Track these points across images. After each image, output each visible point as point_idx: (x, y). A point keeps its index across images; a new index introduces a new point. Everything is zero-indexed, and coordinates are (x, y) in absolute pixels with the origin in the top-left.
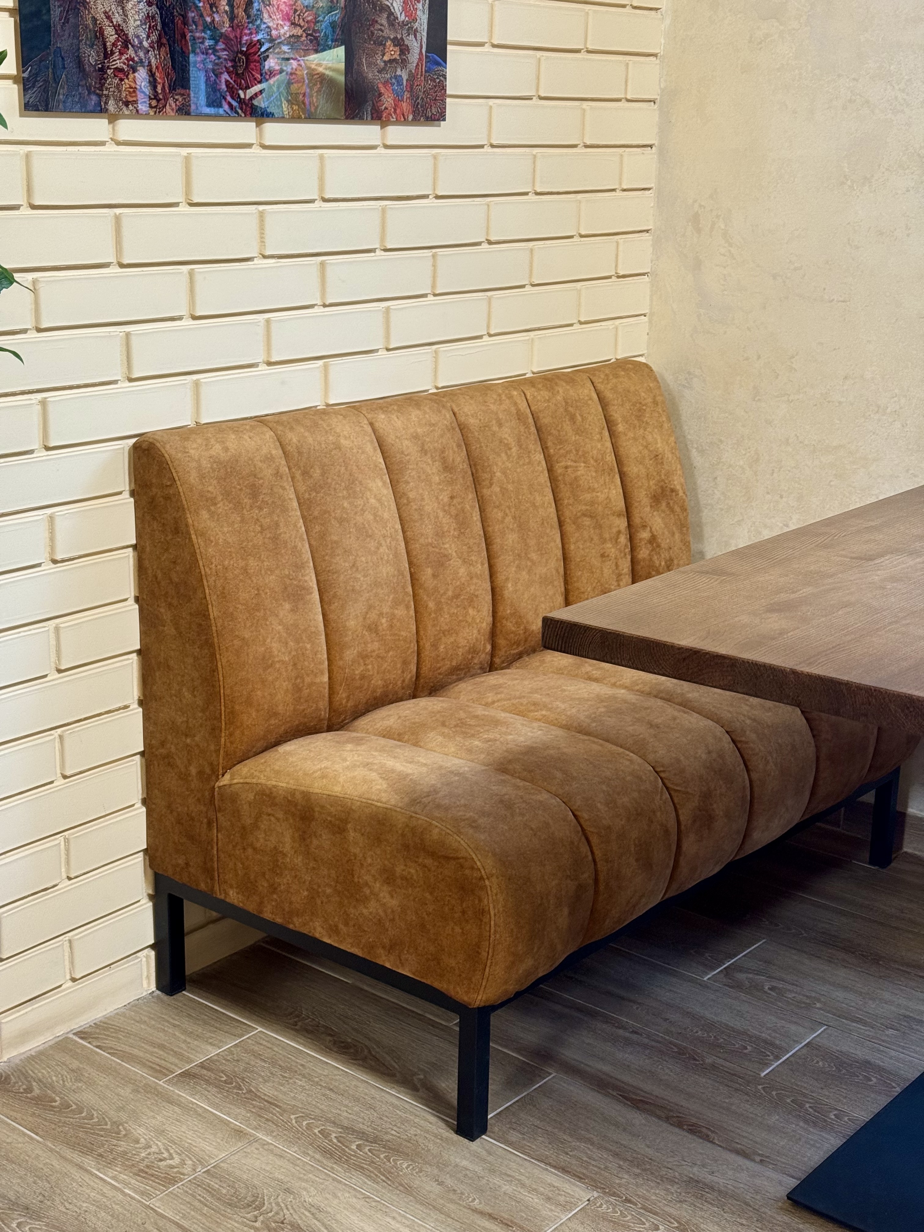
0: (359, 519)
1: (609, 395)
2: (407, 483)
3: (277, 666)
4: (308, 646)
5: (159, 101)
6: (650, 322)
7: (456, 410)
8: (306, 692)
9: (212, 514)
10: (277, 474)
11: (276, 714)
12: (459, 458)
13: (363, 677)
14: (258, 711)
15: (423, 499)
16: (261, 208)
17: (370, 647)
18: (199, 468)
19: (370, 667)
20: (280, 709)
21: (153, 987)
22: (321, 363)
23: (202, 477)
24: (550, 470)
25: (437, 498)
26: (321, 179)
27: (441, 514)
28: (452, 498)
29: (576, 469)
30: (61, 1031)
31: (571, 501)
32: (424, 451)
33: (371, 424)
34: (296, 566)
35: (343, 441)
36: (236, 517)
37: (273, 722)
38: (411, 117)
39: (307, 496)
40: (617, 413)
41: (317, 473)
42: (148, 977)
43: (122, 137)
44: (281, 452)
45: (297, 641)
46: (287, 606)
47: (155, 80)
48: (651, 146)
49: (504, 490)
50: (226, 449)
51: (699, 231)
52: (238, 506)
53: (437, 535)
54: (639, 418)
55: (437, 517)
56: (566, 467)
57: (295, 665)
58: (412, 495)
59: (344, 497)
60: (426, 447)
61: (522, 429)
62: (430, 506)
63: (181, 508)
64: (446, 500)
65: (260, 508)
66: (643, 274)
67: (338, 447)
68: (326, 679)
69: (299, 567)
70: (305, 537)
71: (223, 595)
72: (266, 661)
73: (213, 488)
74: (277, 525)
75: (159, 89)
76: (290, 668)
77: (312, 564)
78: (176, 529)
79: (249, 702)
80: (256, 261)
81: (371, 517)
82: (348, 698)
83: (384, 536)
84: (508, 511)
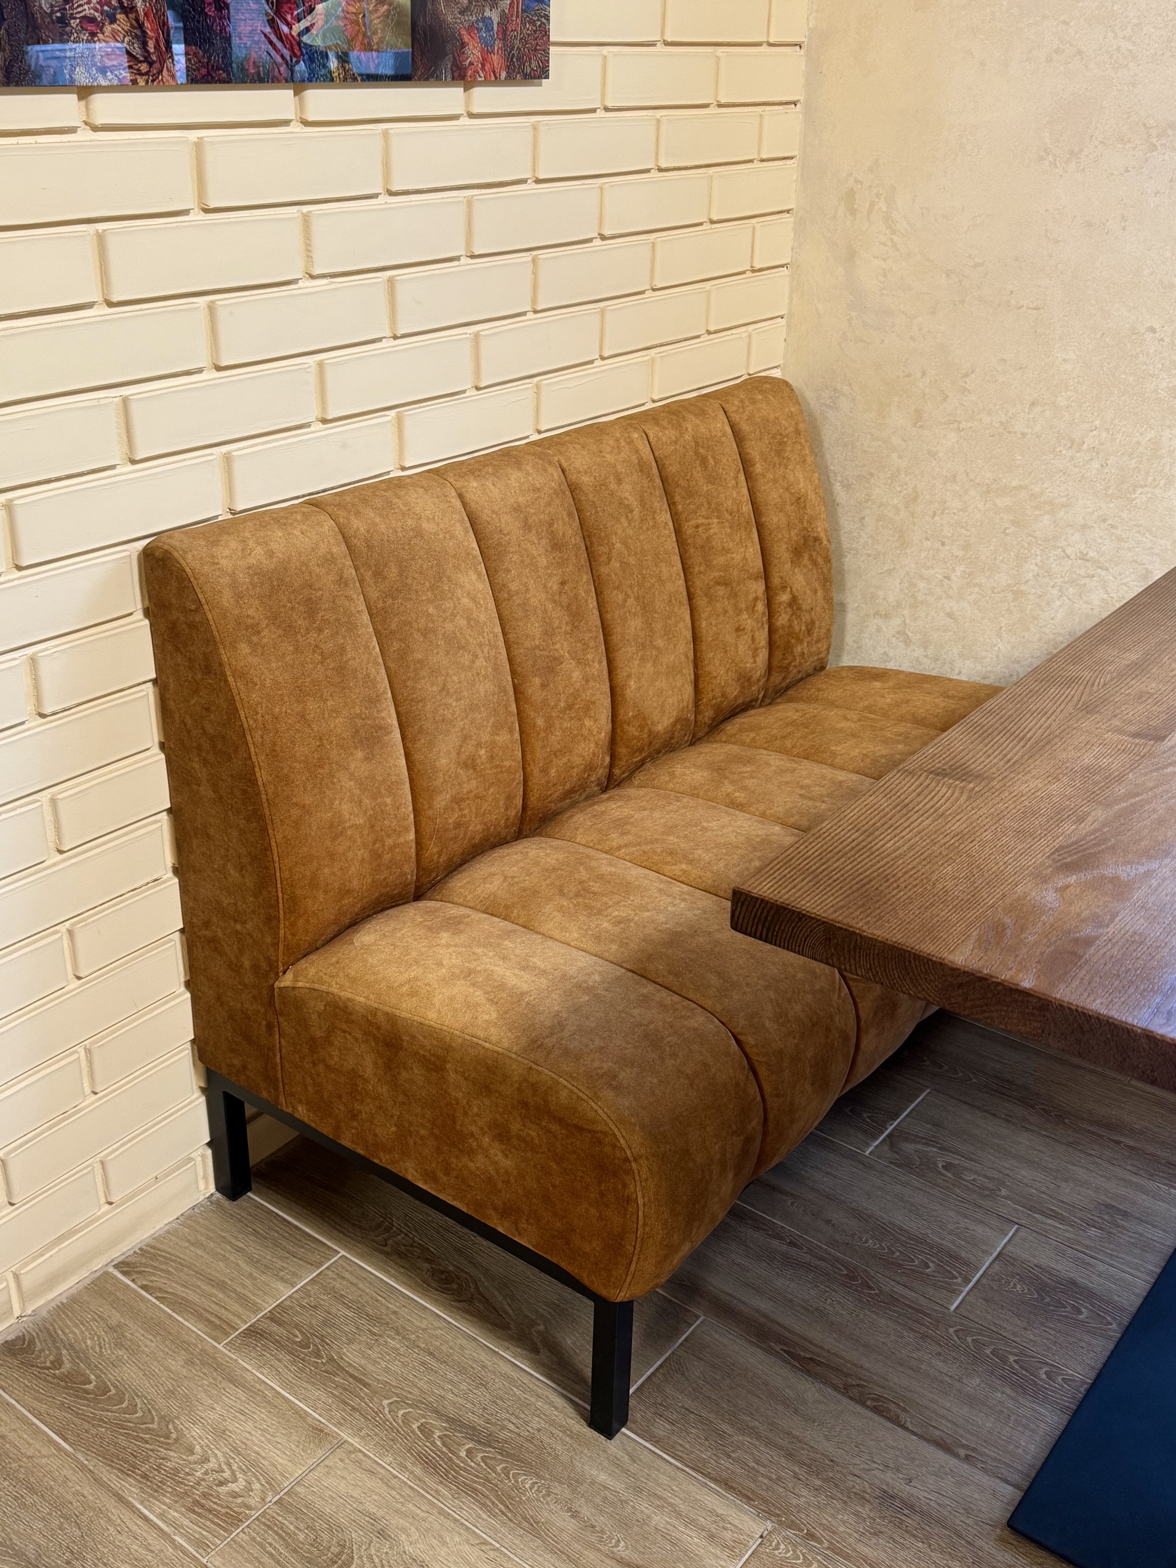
0: (449, 626)
1: (745, 427)
2: (508, 571)
3: (349, 832)
4: (389, 801)
5: (151, 64)
6: (788, 325)
7: (565, 465)
8: (387, 857)
9: (254, 647)
10: (342, 581)
11: (349, 892)
12: (569, 530)
13: (458, 825)
14: (326, 892)
15: (528, 590)
16: (305, 209)
17: (466, 788)
18: (234, 585)
19: (466, 811)
20: (355, 884)
21: (212, 1189)
22: (393, 413)
23: (239, 596)
24: (678, 531)
25: (545, 587)
26: (387, 165)
27: (550, 606)
28: (563, 583)
29: (708, 527)
30: (98, 1265)
31: (702, 569)
32: (527, 527)
33: (461, 496)
34: (370, 701)
35: (425, 525)
36: (287, 647)
37: (345, 901)
38: (504, 75)
39: (380, 605)
40: (755, 450)
41: (392, 572)
42: (205, 1178)
43: (99, 121)
44: (344, 548)
45: (374, 797)
46: (360, 754)
47: (144, 33)
48: (795, 103)
49: (624, 565)
50: (270, 554)
51: (853, 212)
52: (290, 630)
53: (546, 634)
54: (779, 453)
55: (545, 611)
56: (697, 527)
57: (372, 827)
58: (513, 587)
59: (429, 601)
60: (530, 521)
61: (645, 483)
62: (537, 597)
63: (210, 641)
64: (555, 587)
65: (320, 630)
66: (782, 266)
67: (419, 533)
68: (412, 836)
69: (374, 701)
70: (380, 660)
71: (273, 755)
72: (335, 829)
73: (254, 611)
74: (343, 649)
75: (151, 45)
76: (366, 832)
77: (390, 695)
78: (207, 667)
79: (314, 884)
80: (301, 284)
81: (463, 623)
82: (440, 853)
83: (480, 645)
84: (629, 592)
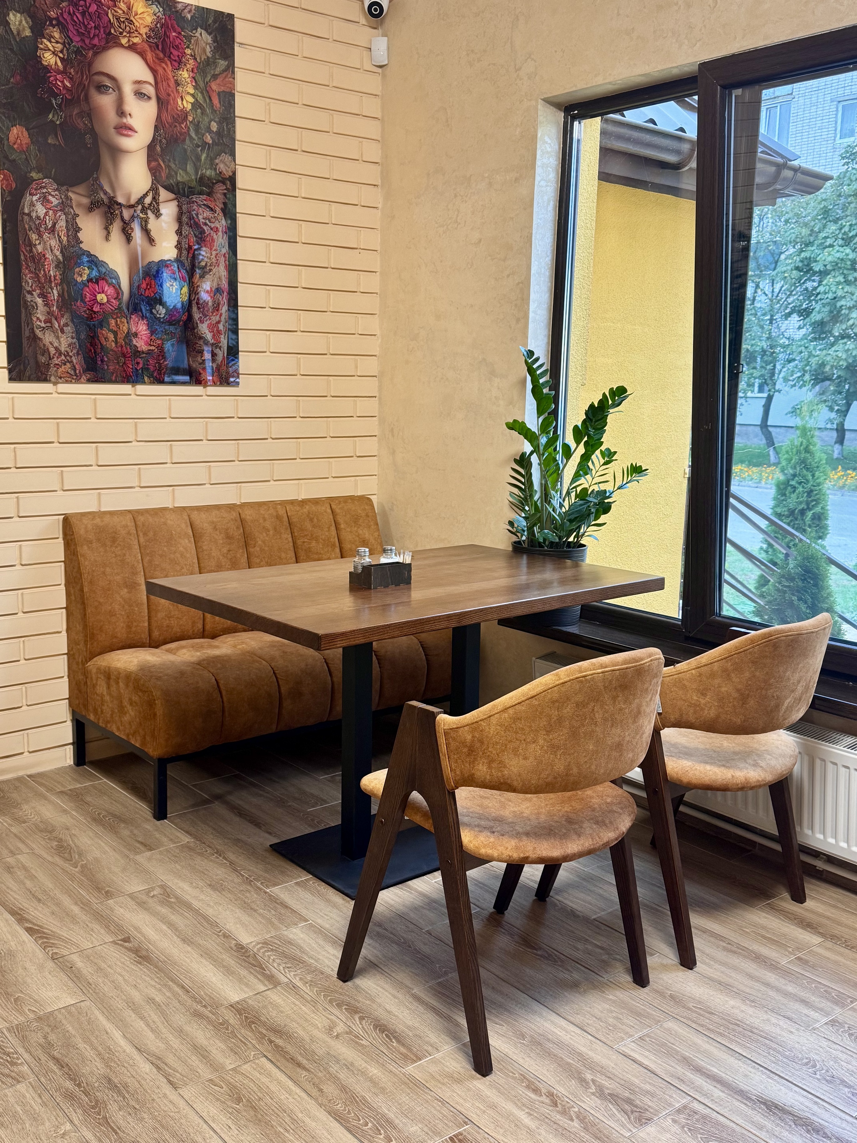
0: (172, 556)
1: (338, 511)
2: (203, 542)
3: (118, 616)
4: (136, 609)
6: (378, 478)
7: (241, 512)
8: (134, 629)
9: (89, 548)
10: (129, 533)
11: (116, 637)
12: (237, 534)
13: (168, 626)
14: (106, 634)
15: (211, 550)
16: (136, 420)
17: (173, 613)
18: (86, 528)
19: (172, 622)
20: (119, 635)
21: (72, 763)
22: (171, 488)
23: (87, 532)
24: (294, 543)
25: (220, 550)
26: (170, 409)
27: (221, 558)
28: (229, 551)
29: (310, 543)
30: (21, 773)
31: (305, 558)
32: (215, 529)
33: (189, 516)
34: (133, 573)
35: (169, 522)
36: (102, 550)
37: (114, 640)
39: (144, 544)
40: (340, 519)
41: (151, 534)
42: (70, 758)
43: (59, 391)
44: (133, 524)
45: (130, 606)
46: (126, 590)
48: (375, 397)
49: (262, 550)
50: (103, 521)
52: (104, 545)
53: (218, 566)
54: (355, 522)
55: (219, 559)
56: (304, 542)
57: (128, 616)
58: (204, 548)
59: (165, 546)
60: (217, 527)
61: (278, 523)
62: (215, 553)
63: (75, 545)
64: (225, 551)
65: (116, 547)
66: (375, 456)
67: (165, 524)
68: (146, 624)
69: (135, 574)
70: (140, 561)
71: (91, 582)
72: (112, 613)
73: (91, 536)
74: (125, 555)
76: (125, 617)
77: (142, 573)
78: (74, 553)
79: (101, 629)
80: (133, 443)
81: (179, 556)
82: (160, 635)
83: (186, 565)
84: (263, 559)
